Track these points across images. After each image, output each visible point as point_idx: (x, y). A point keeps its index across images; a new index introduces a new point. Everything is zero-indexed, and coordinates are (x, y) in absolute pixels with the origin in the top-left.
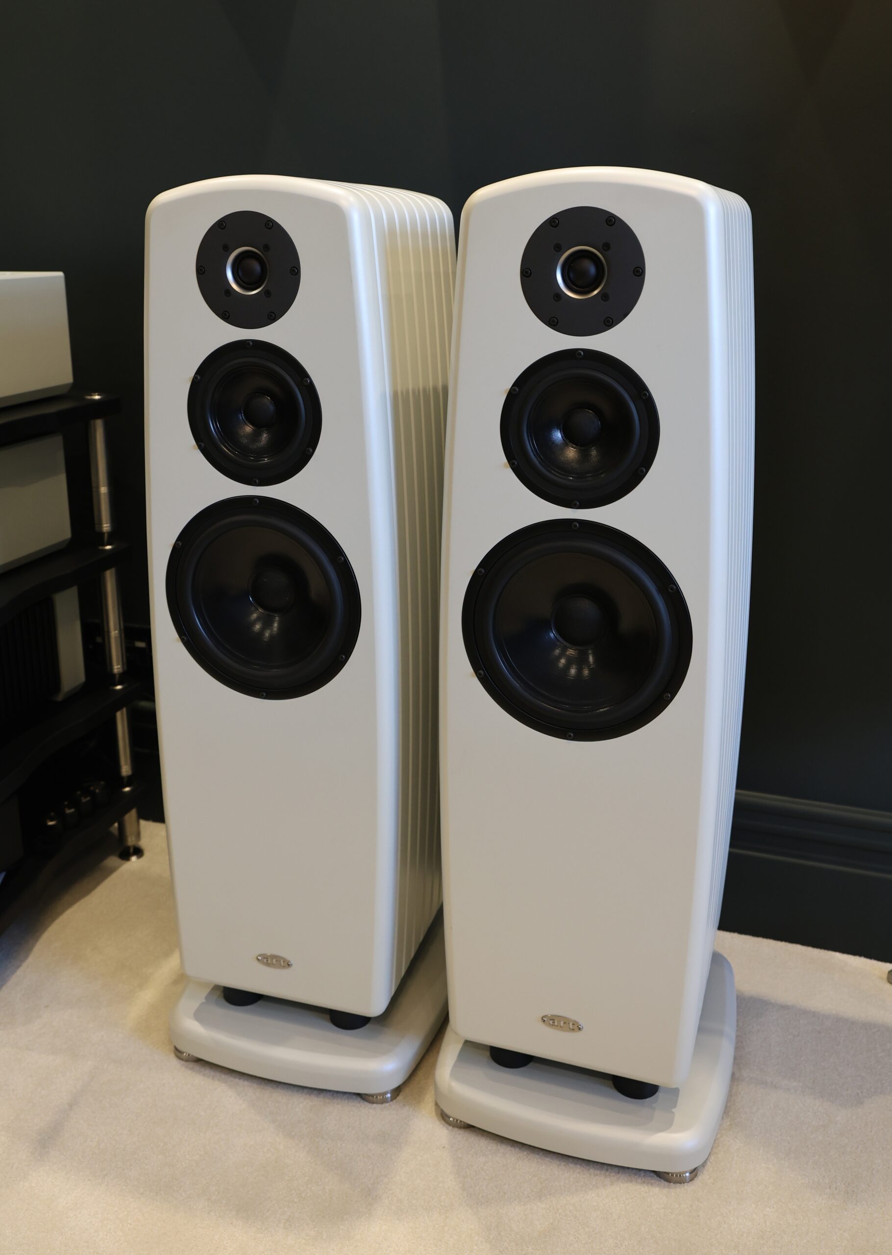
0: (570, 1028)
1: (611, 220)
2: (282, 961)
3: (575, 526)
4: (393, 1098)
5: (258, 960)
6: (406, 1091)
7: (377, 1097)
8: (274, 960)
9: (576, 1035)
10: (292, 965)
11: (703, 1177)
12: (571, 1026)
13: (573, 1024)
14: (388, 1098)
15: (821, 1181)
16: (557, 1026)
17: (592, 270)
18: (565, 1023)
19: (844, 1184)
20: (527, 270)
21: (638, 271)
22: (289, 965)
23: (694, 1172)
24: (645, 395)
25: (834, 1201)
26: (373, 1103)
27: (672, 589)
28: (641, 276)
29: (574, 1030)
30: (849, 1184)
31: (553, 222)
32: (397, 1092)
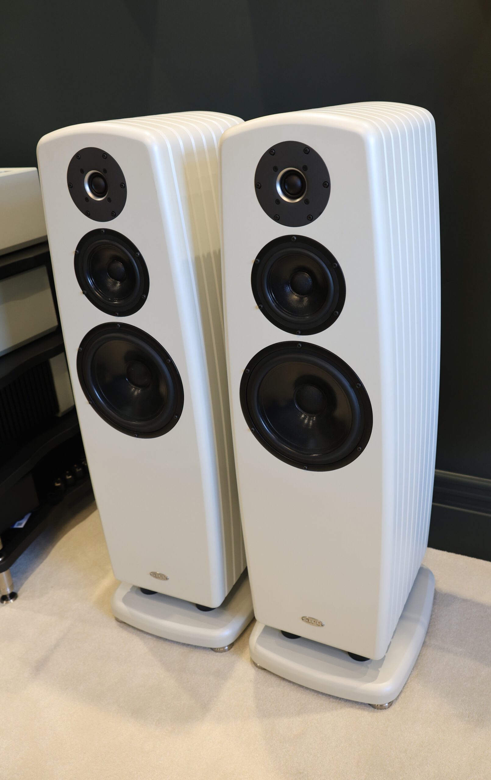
0: (317, 624)
1: (307, 150)
2: (163, 576)
3: (299, 346)
4: (229, 649)
5: (151, 575)
6: (236, 646)
7: (220, 649)
8: (159, 576)
9: (321, 628)
10: (168, 579)
11: (395, 707)
12: (318, 624)
13: (319, 623)
14: (226, 649)
15: (464, 712)
16: (310, 623)
17: (299, 183)
18: (314, 622)
19: (477, 715)
20: (258, 184)
21: (326, 184)
22: (167, 579)
23: (391, 704)
24: (335, 265)
25: (469, 725)
26: (217, 652)
27: (358, 386)
28: (328, 188)
29: (319, 625)
30: (480, 715)
31: (272, 152)
32: (231, 646)
